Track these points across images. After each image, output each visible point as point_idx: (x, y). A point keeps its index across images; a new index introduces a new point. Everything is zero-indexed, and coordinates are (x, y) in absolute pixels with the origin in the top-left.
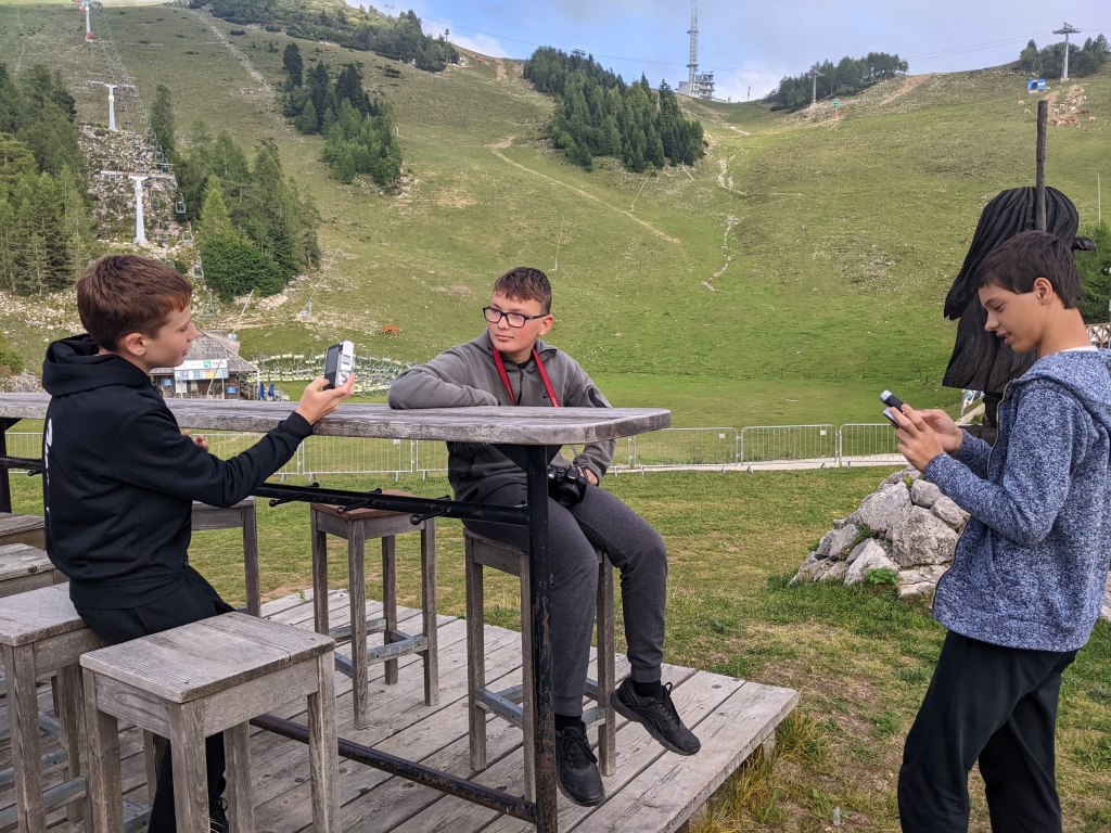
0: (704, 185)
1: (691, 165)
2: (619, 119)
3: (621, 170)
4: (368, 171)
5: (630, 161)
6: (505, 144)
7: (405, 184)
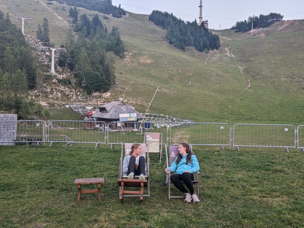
1: (217, 50)
3: (195, 51)
5: (198, 48)
7: (127, 55)
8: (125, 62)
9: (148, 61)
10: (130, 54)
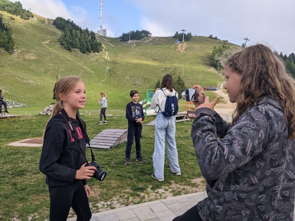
0: (102, 58)
1: (98, 53)
2: (79, 39)
3: (80, 52)
4: (4, 47)
5: (82, 51)
6: (47, 42)
7: (15, 52)
8: (12, 57)
9: (32, 58)
10: (19, 51)
